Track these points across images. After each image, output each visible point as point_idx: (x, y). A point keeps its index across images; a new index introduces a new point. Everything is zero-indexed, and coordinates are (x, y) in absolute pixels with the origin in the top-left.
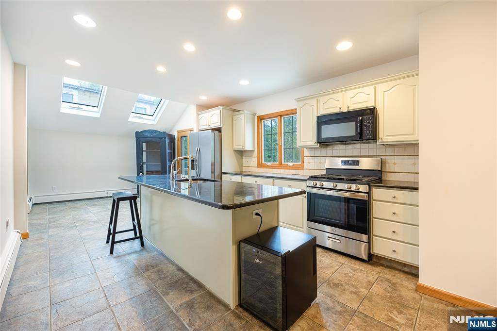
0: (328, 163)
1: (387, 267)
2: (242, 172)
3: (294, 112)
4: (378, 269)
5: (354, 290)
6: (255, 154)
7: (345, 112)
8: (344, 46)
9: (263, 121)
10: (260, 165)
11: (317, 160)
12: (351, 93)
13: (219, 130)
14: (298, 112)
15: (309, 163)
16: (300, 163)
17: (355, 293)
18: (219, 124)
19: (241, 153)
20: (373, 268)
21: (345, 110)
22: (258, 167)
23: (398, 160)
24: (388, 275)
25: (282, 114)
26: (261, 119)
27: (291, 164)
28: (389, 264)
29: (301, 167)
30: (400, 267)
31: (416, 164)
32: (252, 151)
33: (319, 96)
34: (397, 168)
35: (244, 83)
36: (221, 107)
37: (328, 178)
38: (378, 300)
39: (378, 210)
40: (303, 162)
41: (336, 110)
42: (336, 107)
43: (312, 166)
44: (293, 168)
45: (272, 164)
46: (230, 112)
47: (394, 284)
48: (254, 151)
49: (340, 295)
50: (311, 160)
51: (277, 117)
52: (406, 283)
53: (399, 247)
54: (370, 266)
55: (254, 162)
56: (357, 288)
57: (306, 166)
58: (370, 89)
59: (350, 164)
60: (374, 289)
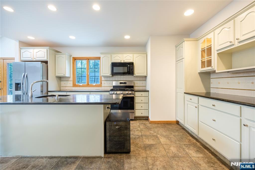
0: (114, 84)
1: (139, 120)
2: (61, 90)
3: (99, 58)
4: (138, 121)
5: (137, 130)
6: (71, 79)
7: (123, 63)
8: (127, 37)
9: (76, 60)
10: (74, 85)
11: (109, 82)
12: (125, 55)
13: (46, 62)
14: (101, 59)
15: (104, 83)
16: (100, 84)
17: (138, 130)
18: (46, 59)
19: (60, 78)
20: (136, 121)
21: (122, 62)
22: (73, 87)
23: (138, 82)
24: (141, 122)
25: (89, 58)
26: (75, 59)
27: (94, 84)
28: (139, 119)
29: (100, 86)
30: (143, 119)
31: (146, 84)
32: (69, 77)
33: (112, 54)
34: (138, 85)
35: (72, 37)
36: (48, 47)
37: (119, 90)
38: (144, 130)
39: (137, 100)
40: (102, 83)
41: (119, 61)
42: (119, 60)
43: (106, 85)
44: (96, 86)
45: (82, 85)
46: (54, 52)
47: (144, 124)
48: (70, 77)
49: (135, 133)
50: (105, 82)
51: (86, 59)
52: (146, 122)
53: (143, 111)
54: (135, 121)
55: (70, 84)
56: (137, 129)
57: (103, 85)
58: (131, 55)
59: (123, 84)
60: (141, 127)
